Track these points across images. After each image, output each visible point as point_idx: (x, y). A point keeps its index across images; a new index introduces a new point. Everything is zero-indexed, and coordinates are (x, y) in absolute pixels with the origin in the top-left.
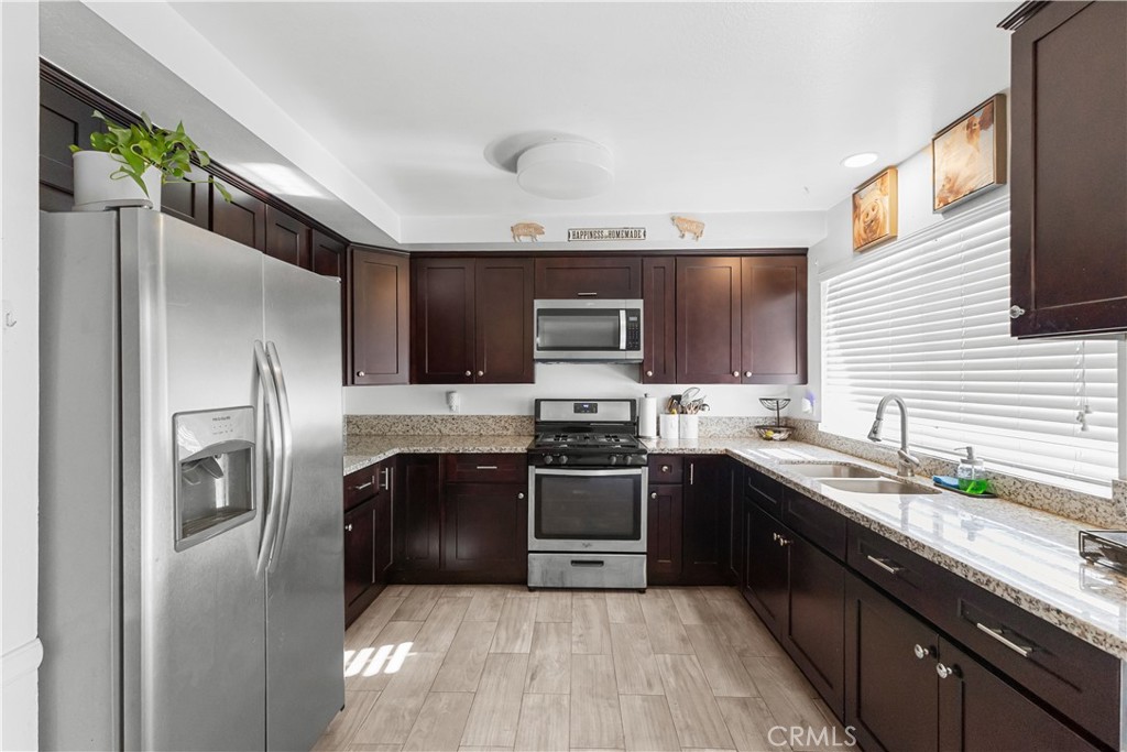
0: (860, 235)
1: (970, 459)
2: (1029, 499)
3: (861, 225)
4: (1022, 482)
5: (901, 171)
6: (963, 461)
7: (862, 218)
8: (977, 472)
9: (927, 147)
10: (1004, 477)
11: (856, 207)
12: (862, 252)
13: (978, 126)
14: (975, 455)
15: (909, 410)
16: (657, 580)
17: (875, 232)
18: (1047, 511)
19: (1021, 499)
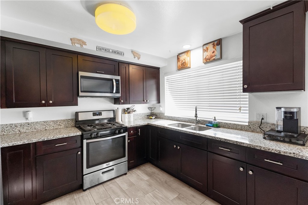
0: (179, 66)
1: (215, 120)
2: (228, 127)
3: (180, 64)
4: (227, 123)
5: (192, 52)
6: (214, 120)
7: (180, 61)
8: (216, 122)
9: (201, 47)
10: (222, 123)
11: (178, 59)
12: (179, 70)
13: (216, 45)
14: (216, 118)
15: (197, 109)
16: (131, 167)
17: (185, 66)
18: (233, 129)
19: (226, 127)
